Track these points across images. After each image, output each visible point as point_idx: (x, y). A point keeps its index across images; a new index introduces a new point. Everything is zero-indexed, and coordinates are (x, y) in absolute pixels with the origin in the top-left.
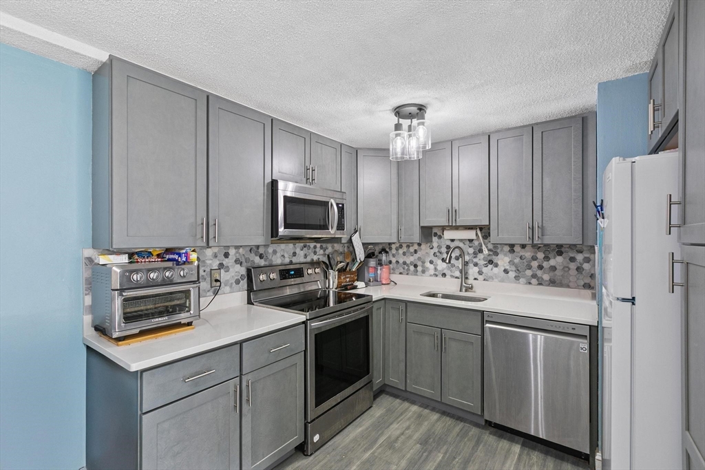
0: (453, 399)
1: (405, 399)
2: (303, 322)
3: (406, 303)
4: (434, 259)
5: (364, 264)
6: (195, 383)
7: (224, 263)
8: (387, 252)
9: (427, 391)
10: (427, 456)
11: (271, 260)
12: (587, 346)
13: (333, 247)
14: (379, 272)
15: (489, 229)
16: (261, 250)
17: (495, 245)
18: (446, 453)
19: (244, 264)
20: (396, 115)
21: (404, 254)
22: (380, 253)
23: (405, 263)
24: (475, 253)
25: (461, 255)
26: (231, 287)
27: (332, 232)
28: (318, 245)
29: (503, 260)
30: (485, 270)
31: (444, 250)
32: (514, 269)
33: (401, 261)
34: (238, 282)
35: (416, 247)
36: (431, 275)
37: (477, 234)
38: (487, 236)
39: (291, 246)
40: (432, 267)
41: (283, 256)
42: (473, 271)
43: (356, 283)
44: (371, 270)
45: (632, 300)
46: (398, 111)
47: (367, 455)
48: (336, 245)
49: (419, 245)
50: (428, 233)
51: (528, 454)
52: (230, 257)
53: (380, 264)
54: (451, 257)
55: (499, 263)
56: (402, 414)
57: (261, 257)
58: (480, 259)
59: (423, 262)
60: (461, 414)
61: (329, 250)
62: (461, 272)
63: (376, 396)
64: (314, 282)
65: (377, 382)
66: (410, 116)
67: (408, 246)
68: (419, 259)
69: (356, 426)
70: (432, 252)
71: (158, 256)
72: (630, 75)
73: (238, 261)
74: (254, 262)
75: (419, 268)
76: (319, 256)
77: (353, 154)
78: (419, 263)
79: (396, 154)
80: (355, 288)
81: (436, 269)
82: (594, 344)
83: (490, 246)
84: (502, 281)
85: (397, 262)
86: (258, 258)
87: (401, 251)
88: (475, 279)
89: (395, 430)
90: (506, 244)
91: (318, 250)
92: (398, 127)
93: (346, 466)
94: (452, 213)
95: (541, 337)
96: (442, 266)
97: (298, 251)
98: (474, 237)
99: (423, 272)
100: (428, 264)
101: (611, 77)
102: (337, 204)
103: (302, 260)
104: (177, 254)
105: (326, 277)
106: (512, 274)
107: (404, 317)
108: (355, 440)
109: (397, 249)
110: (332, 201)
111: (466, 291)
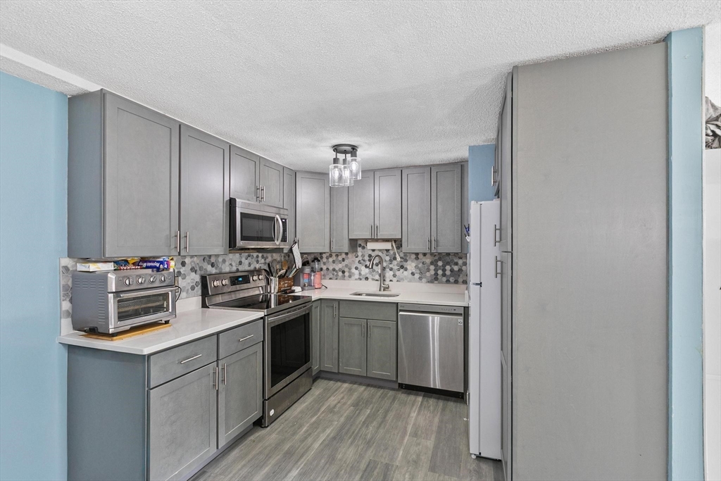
0: (376, 372)
1: (337, 380)
2: (262, 318)
3: (339, 301)
4: (359, 266)
5: (300, 271)
6: (187, 365)
7: (181, 270)
8: (319, 261)
9: (355, 370)
10: (359, 413)
11: (221, 268)
12: (462, 321)
13: (272, 257)
14: (312, 278)
15: (401, 241)
16: (213, 260)
17: (405, 254)
18: (372, 408)
19: (199, 272)
20: (334, 150)
21: (334, 262)
22: (313, 261)
23: (334, 270)
24: (391, 260)
25: (380, 262)
26: (187, 293)
27: (278, 242)
28: (260, 255)
29: (411, 266)
30: (398, 273)
31: (367, 258)
32: (418, 272)
33: (331, 268)
34: (193, 288)
35: (344, 256)
36: (356, 279)
37: (392, 245)
38: (399, 246)
39: (238, 255)
40: (357, 272)
41: (231, 264)
42: (389, 274)
43: (294, 288)
44: (305, 276)
45: (480, 284)
46: (337, 148)
47: (314, 419)
48: (274, 254)
49: (347, 254)
50: (354, 244)
51: (427, 401)
52: (186, 266)
53: (313, 270)
54: (373, 263)
55: (408, 267)
56: (336, 390)
57: (213, 265)
58: (394, 265)
59: (350, 269)
60: (381, 383)
61: (269, 260)
62: (380, 276)
63: (314, 381)
64: (256, 288)
65: (315, 368)
66: (345, 152)
67: (337, 256)
68: (346, 266)
69: (301, 403)
70: (357, 260)
71: (134, 264)
72: (486, 144)
73: (193, 270)
74: (207, 271)
75: (347, 274)
76: (261, 265)
77: (293, 175)
78: (346, 270)
79: (334, 182)
80: (293, 291)
81: (360, 274)
82: (466, 319)
83: (402, 255)
84: (410, 281)
85: (328, 269)
86: (210, 266)
87: (331, 260)
88: (391, 281)
89: (332, 401)
90: (413, 253)
91: (260, 259)
92: (336, 161)
93: (299, 428)
94: (374, 228)
95: (437, 318)
96: (365, 271)
97: (243, 260)
98: (390, 248)
99: (350, 277)
100: (353, 270)
101: (476, 144)
102: (282, 219)
103: (247, 268)
104: (158, 262)
105: (268, 283)
106: (417, 276)
107: (337, 313)
108: (302, 412)
109: (327, 258)
110: (277, 216)
111: (384, 290)
